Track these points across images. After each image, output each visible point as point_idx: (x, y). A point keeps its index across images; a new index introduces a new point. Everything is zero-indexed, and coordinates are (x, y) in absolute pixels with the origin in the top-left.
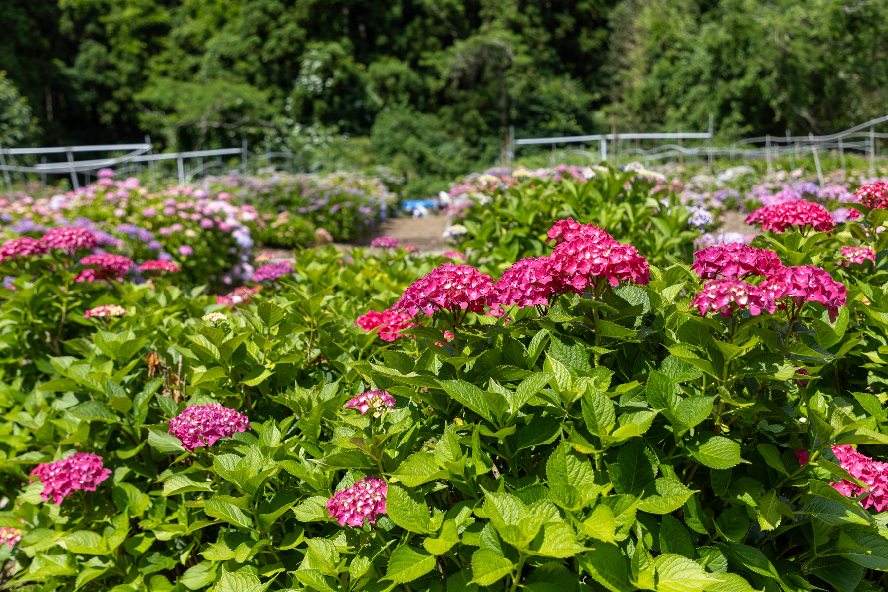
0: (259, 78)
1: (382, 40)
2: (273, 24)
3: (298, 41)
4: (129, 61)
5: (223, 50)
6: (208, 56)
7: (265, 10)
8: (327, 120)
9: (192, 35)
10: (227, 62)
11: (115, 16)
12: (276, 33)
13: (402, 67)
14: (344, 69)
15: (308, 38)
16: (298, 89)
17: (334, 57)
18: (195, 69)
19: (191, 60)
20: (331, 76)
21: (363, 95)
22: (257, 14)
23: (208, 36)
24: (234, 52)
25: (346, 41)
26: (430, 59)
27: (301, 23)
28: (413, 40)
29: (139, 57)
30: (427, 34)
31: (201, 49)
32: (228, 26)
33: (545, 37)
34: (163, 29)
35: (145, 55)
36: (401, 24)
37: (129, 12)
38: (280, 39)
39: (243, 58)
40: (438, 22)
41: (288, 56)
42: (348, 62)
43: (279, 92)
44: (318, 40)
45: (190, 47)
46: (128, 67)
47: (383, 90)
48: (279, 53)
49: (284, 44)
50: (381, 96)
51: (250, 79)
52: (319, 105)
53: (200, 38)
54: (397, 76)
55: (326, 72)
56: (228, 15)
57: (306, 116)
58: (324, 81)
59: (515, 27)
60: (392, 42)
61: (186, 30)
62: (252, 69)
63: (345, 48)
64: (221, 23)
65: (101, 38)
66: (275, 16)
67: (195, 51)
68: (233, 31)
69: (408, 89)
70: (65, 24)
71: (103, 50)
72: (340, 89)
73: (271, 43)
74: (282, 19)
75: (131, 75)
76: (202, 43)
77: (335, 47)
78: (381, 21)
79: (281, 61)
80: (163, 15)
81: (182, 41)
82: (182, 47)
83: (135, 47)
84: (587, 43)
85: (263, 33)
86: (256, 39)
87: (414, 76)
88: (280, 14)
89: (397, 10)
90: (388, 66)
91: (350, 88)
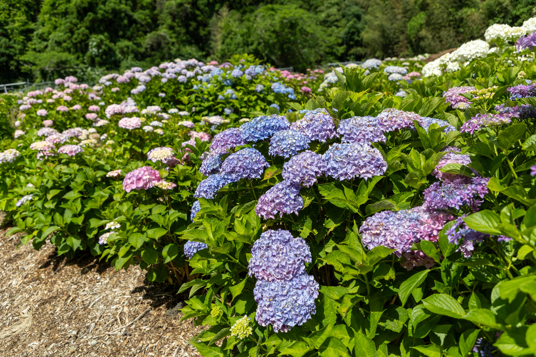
0: (72, 50)
1: (121, 33)
2: (75, 28)
3: (86, 35)
4: (19, 44)
5: (56, 39)
6: (50, 41)
7: (71, 23)
8: (101, 65)
9: (43, 33)
10: (59, 44)
11: (11, 26)
12: (77, 32)
13: (130, 44)
14: (106, 45)
15: (91, 33)
16: (88, 54)
17: (102, 41)
18: (46, 47)
19: (44, 43)
20: (101, 48)
21: (114, 54)
22: (68, 24)
23: (50, 33)
24: (61, 39)
25: (106, 34)
26: (139, 40)
27: (87, 28)
28: (132, 33)
29: (23, 42)
30: (138, 31)
31: (48, 39)
32: (58, 29)
33: (183, 31)
34: (32, 31)
35: (25, 42)
37: (17, 24)
38: (79, 34)
39: (65, 42)
40: (142, 26)
41: (83, 41)
42: (107, 42)
43: (81, 55)
44: (95, 34)
45: (43, 38)
46: (18, 47)
47: (122, 52)
48: (79, 40)
49: (80, 36)
50: (122, 55)
51: (68, 50)
52: (97, 59)
53: (46, 34)
54: (128, 47)
55: (98, 46)
56: (58, 25)
57: (92, 63)
58: (98, 50)
59: (171, 28)
60: (125, 34)
61: (40, 31)
62: (69, 46)
63: (105, 37)
64: (55, 28)
65: (6, 35)
66: (76, 25)
67: (45, 40)
68: (60, 31)
69: (133, 52)
71: (7, 40)
72: (105, 53)
73: (75, 36)
74: (79, 26)
75: (20, 50)
76: (48, 37)
77: (101, 37)
78: (120, 26)
79: (80, 42)
80: (32, 26)
81: (39, 36)
82: (40, 38)
83: (21, 38)
85: (72, 32)
86: (69, 34)
87: (135, 47)
88: (78, 24)
89: (126, 22)
90: (124, 43)
91: (109, 52)
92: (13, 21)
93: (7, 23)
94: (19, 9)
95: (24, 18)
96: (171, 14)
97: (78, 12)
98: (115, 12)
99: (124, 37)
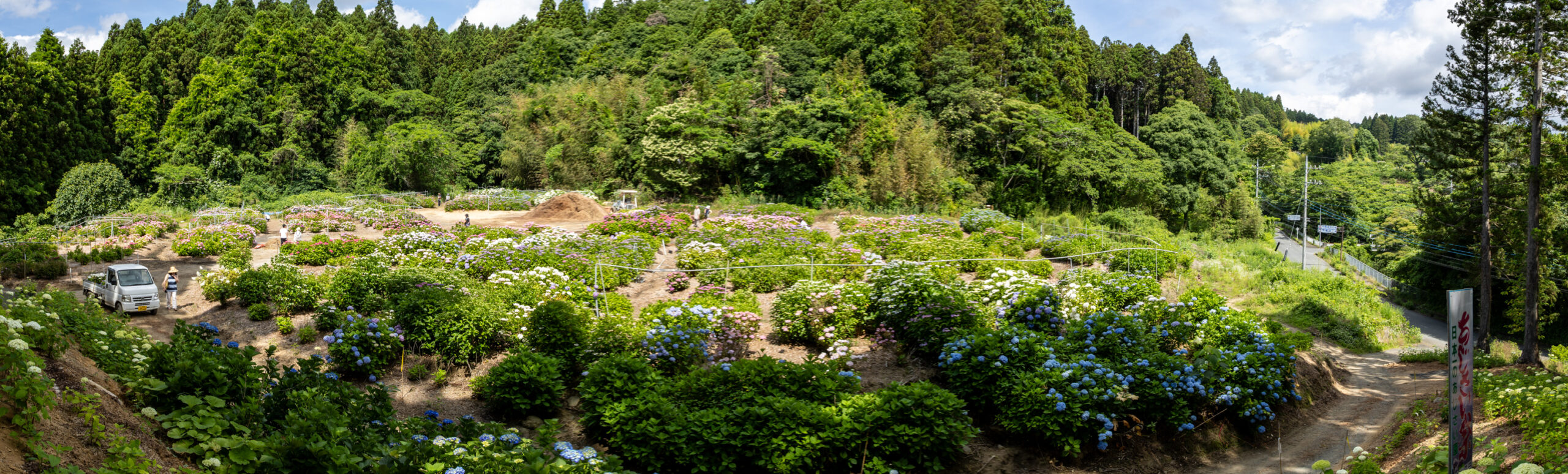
0: (195, 162)
1: (243, 145)
2: (201, 140)
3: (211, 147)
5: (181, 150)
6: (174, 153)
7: (197, 135)
8: (222, 178)
9: (167, 144)
10: (182, 154)
11: (136, 136)
12: (202, 144)
13: (252, 156)
14: (229, 158)
15: (215, 146)
16: (211, 166)
17: (225, 153)
18: (169, 157)
19: (168, 154)
21: (236, 168)
22: (194, 136)
23: (174, 144)
24: (185, 151)
25: (230, 147)
26: (264, 154)
27: (212, 141)
28: (256, 145)
30: (262, 143)
32: (183, 141)
33: (309, 144)
34: (156, 141)
36: (251, 139)
37: (142, 134)
38: (204, 146)
39: (189, 154)
40: (266, 138)
41: (207, 153)
42: (231, 155)
43: (203, 167)
44: (219, 147)
47: (244, 165)
48: (204, 152)
49: (206, 148)
50: (243, 168)
51: (192, 162)
52: (220, 172)
53: (170, 145)
54: (250, 160)
55: (223, 159)
56: (183, 136)
57: (214, 175)
58: (221, 163)
59: (296, 141)
60: (247, 146)
61: (164, 141)
62: (193, 158)
63: (229, 149)
64: (179, 139)
65: (131, 145)
66: (202, 137)
67: (170, 150)
68: (185, 143)
69: (254, 165)
70: (117, 139)
72: (228, 166)
73: (200, 148)
74: (205, 138)
76: (172, 147)
77: (226, 150)
78: (243, 138)
79: (204, 155)
80: (154, 135)
81: (163, 146)
83: (144, 147)
84: (325, 145)
85: (197, 144)
86: (194, 146)
87: (257, 160)
89: (250, 134)
90: (246, 156)
91: (232, 165)
92: (139, 131)
93: (133, 133)
94: (145, 119)
95: (149, 127)
96: (297, 128)
97: (206, 125)
98: (241, 125)
99: (246, 149)
